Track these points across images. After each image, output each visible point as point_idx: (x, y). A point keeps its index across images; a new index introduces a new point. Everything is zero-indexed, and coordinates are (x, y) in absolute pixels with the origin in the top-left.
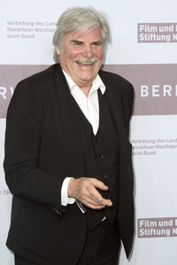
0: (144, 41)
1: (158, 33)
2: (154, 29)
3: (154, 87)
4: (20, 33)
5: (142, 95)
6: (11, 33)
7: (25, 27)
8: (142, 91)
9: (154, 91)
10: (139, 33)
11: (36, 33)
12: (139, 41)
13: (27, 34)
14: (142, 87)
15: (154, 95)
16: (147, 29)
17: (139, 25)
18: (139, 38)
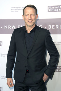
0: (50, 12)
1: (54, 9)
2: (53, 7)
3: (53, 26)
4: (14, 10)
5: (49, 28)
6: (12, 10)
7: (16, 9)
8: (49, 27)
9: (53, 27)
10: (48, 9)
11: (18, 10)
12: (48, 12)
13: (16, 10)
14: (49, 26)
15: (53, 28)
16: (51, 8)
17: (48, 6)
18: (48, 10)
